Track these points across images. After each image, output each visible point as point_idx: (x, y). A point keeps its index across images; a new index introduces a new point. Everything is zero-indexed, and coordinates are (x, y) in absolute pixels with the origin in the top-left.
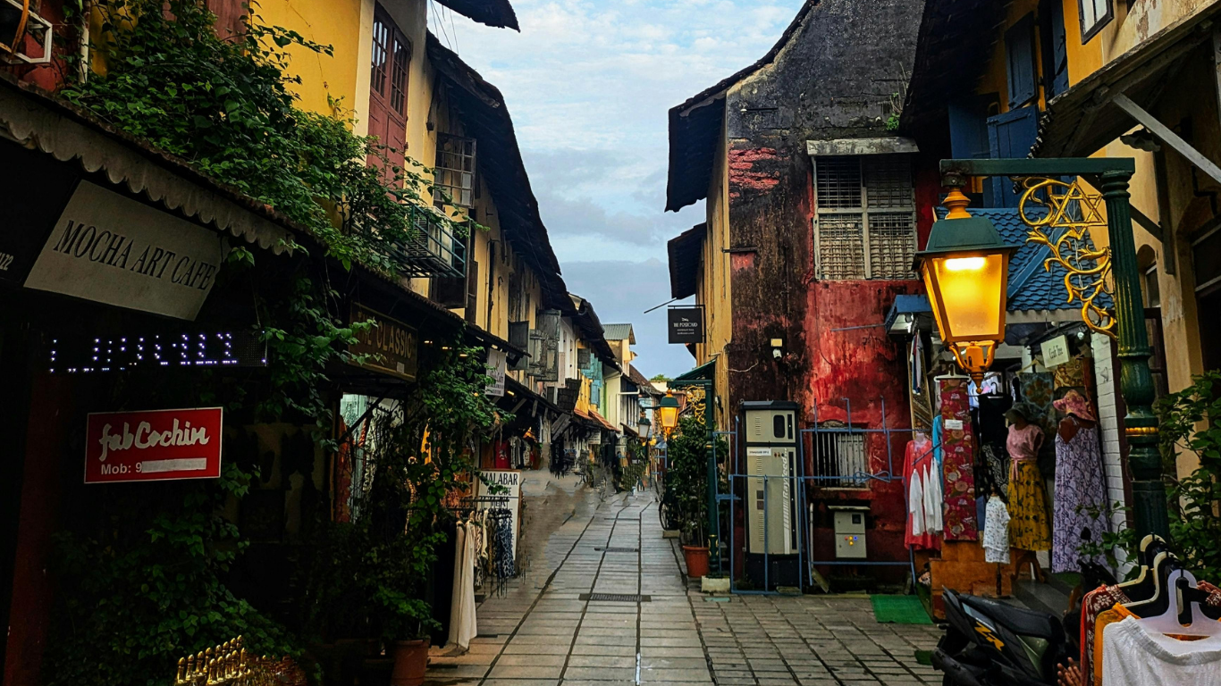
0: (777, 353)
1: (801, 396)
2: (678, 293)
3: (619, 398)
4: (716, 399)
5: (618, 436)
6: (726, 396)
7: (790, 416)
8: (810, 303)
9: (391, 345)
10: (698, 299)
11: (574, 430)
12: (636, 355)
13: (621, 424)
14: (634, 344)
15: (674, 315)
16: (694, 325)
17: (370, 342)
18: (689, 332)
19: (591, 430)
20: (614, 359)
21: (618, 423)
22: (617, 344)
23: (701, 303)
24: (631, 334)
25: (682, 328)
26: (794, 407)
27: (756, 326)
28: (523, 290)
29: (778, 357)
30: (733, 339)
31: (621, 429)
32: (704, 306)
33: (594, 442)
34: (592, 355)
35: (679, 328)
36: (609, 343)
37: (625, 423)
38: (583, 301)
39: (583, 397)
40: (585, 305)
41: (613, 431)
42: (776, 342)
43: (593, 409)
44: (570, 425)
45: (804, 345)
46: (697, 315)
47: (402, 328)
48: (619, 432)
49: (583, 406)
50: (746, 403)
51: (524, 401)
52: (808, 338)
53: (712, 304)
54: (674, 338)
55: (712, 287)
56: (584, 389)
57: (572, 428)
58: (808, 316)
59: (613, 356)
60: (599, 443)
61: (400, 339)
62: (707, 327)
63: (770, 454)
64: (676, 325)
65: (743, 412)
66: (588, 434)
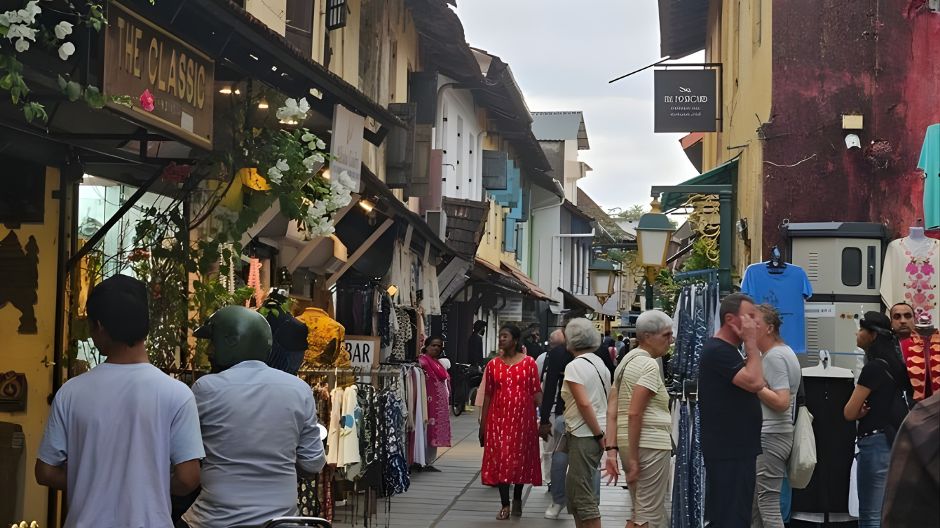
0: (852, 141)
1: (893, 217)
2: (674, 44)
3: (557, 244)
4: (738, 223)
5: (554, 309)
6: (756, 219)
7: (872, 250)
8: (917, 52)
9: (172, 82)
10: (709, 54)
11: (475, 294)
12: (589, 169)
13: (560, 289)
14: (587, 147)
15: (665, 82)
16: (701, 99)
17: (137, 73)
18: (691, 112)
19: (505, 295)
20: (549, 174)
21: (555, 288)
22: (555, 147)
23: (715, 61)
24: (582, 131)
25: (679, 104)
26: (878, 234)
27: (815, 94)
28: (385, 32)
29: (854, 148)
30: (773, 116)
31: (559, 297)
32: (720, 65)
33: (511, 318)
34: (510, 163)
35: (674, 104)
36: (542, 145)
37: (568, 289)
38: (496, 60)
39: (492, 236)
40: (498, 67)
41: (544, 299)
42: (853, 121)
43: (509, 260)
44: (468, 283)
45: (903, 127)
46: (707, 80)
47: (190, 55)
48: (555, 303)
49: (489, 252)
50: (792, 226)
51: (388, 223)
52: (910, 114)
53: (736, 62)
54: (664, 123)
55: (737, 30)
56: (493, 223)
57: (470, 289)
58: (914, 75)
59: (548, 168)
60: (520, 318)
61: (185, 74)
62: (726, 103)
63: (832, 314)
64: (668, 99)
65: (787, 240)
66: (500, 302)
